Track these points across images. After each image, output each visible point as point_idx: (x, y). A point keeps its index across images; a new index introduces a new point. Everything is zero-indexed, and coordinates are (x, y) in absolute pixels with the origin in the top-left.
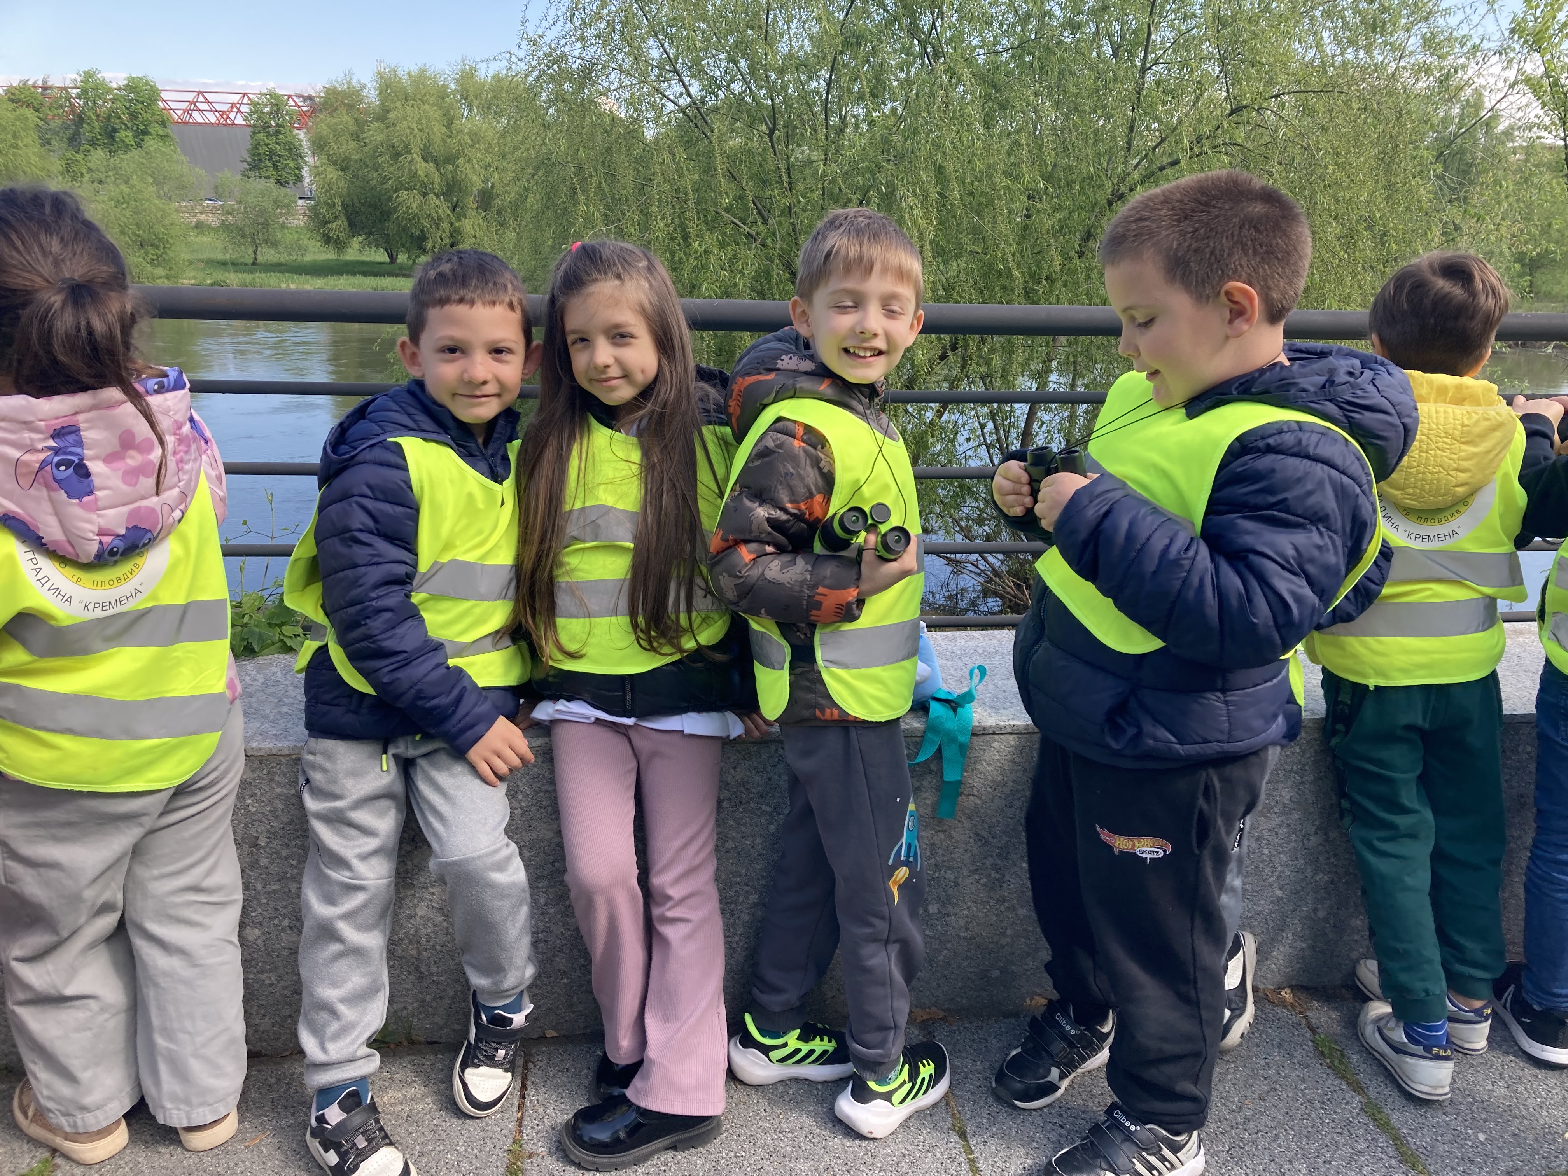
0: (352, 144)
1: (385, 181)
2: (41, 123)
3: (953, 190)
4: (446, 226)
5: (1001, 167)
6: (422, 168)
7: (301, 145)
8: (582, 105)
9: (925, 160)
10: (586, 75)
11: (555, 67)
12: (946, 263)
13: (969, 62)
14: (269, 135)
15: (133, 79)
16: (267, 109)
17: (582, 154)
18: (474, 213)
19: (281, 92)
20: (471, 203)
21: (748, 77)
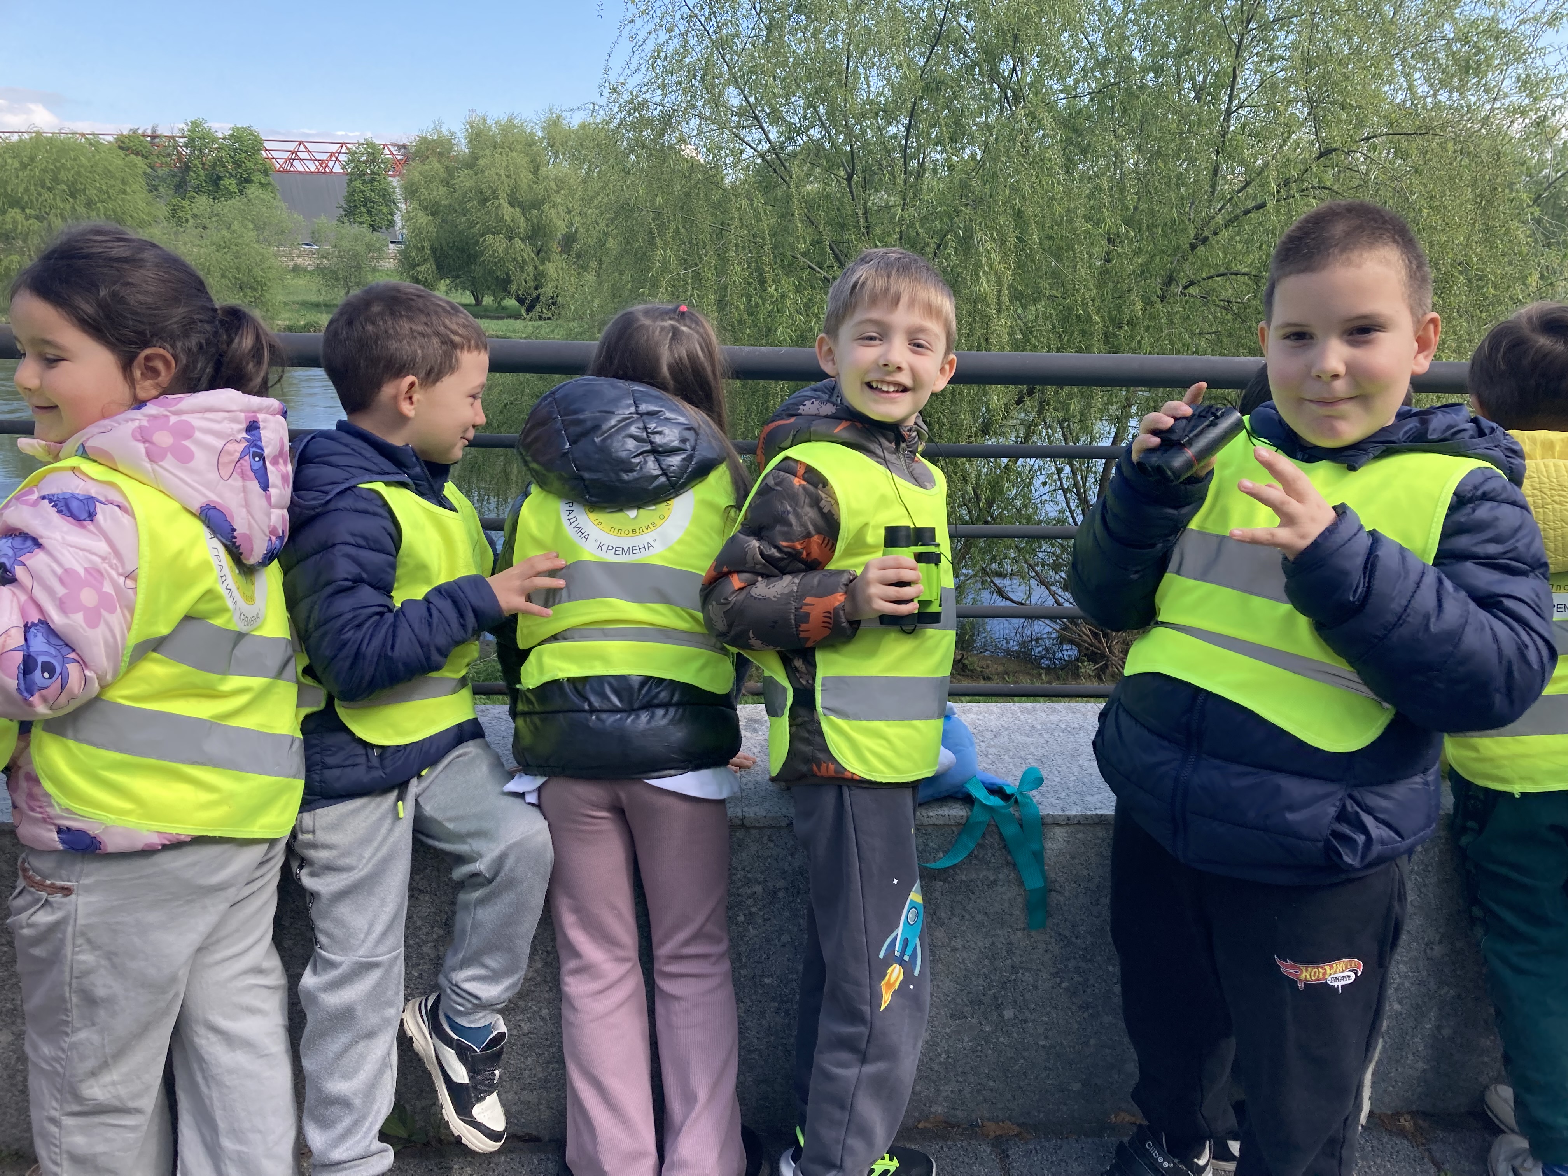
0: (443, 190)
1: (473, 224)
2: (149, 170)
3: (1033, 234)
4: (530, 269)
5: (1082, 211)
6: (508, 212)
7: (394, 192)
8: (662, 151)
9: (1004, 205)
10: (667, 121)
11: (637, 114)
12: (1024, 307)
13: (1050, 107)
14: (364, 182)
15: (238, 129)
16: (364, 158)
17: (660, 200)
18: (558, 257)
19: (377, 141)
20: (555, 247)
21: (827, 123)
